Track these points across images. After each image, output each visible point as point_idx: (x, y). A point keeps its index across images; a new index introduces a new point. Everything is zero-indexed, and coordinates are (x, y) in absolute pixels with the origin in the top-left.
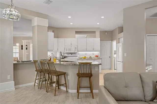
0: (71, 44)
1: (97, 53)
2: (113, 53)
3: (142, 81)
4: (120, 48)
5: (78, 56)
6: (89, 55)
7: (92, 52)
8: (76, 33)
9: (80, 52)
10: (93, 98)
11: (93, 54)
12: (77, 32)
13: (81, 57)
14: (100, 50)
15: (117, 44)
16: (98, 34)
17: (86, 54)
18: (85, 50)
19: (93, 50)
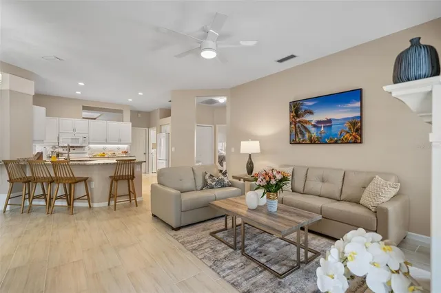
0: (74, 130)
1: (125, 147)
2: (151, 146)
3: (194, 174)
4: (162, 140)
5: (88, 152)
6: (110, 151)
7: (116, 146)
8: (83, 109)
9: (91, 146)
10: (137, 206)
11: (118, 149)
12: (85, 108)
13: (95, 154)
14: (131, 142)
15: (157, 134)
16: (127, 115)
17: (105, 149)
18: (105, 142)
19: (120, 142)
